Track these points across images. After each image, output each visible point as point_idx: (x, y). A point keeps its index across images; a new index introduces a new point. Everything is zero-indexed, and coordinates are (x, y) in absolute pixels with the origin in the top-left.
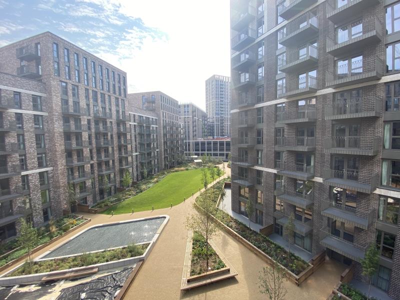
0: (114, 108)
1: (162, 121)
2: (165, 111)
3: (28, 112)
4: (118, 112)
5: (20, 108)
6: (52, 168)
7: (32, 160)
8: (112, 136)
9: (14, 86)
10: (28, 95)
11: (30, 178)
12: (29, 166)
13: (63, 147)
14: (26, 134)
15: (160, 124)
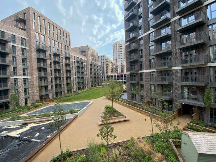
0: (64, 51)
1: (89, 62)
2: (91, 56)
3: (19, 46)
4: (66, 53)
5: (15, 43)
6: (30, 77)
7: (20, 71)
8: (62, 65)
9: (12, 31)
10: (19, 37)
11: (18, 80)
12: (18, 74)
13: (36, 66)
14: (17, 57)
15: (88, 63)
